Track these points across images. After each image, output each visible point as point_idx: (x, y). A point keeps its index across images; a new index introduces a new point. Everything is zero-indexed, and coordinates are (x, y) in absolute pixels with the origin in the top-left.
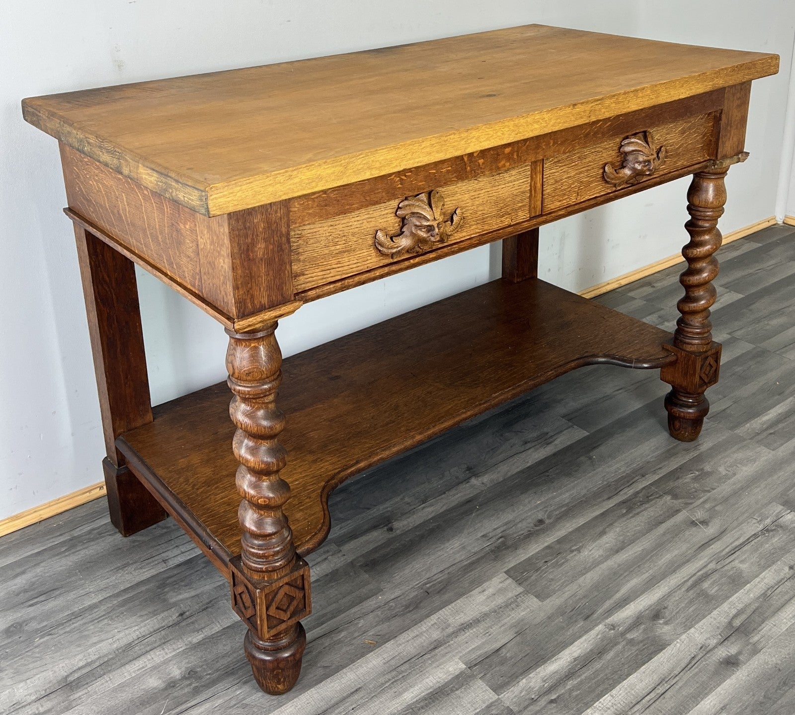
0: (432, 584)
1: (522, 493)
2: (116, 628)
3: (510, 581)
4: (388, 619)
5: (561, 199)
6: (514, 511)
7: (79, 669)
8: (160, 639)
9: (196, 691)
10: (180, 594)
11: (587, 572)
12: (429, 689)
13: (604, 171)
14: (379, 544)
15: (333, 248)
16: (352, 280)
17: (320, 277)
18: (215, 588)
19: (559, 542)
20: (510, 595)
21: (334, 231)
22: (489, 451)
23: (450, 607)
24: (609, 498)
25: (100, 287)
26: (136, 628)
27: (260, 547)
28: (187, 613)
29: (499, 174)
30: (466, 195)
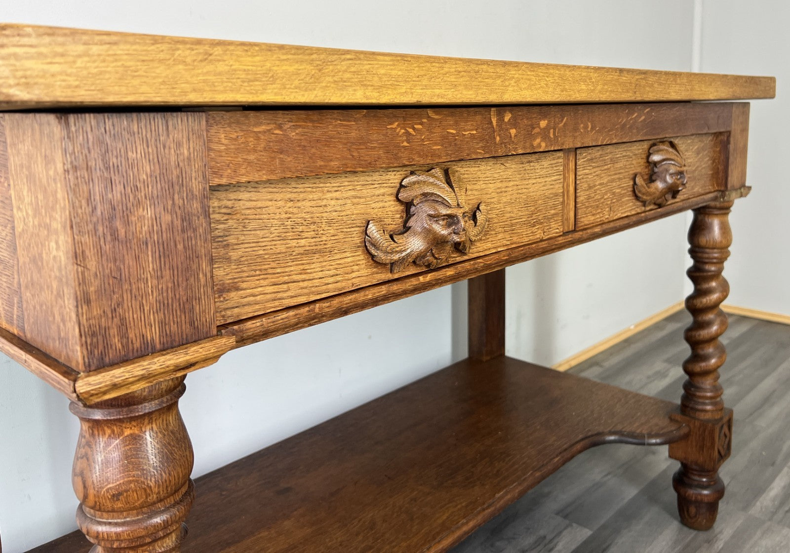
5: (595, 212)
13: (635, 183)
15: (294, 243)
16: (328, 304)
29: (529, 162)
30: (491, 185)
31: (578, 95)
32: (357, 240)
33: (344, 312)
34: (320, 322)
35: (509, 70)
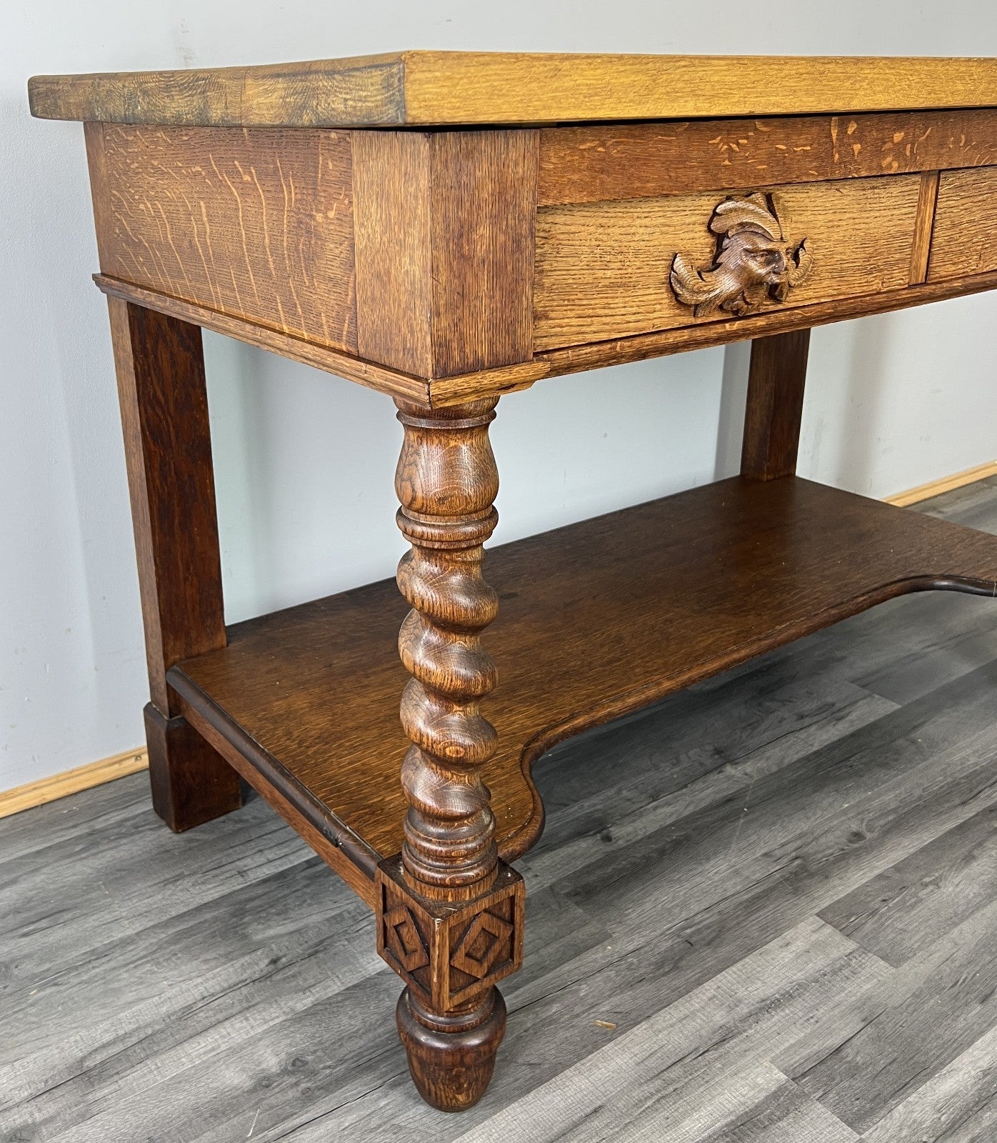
0: (693, 929)
2: (166, 979)
3: (829, 929)
4: (631, 985)
5: (956, 260)
7: (104, 1046)
8: (240, 1001)
10: (270, 927)
11: (962, 920)
14: (593, 860)
15: (600, 274)
16: (629, 344)
17: (574, 329)
18: (328, 920)
19: (898, 869)
20: (835, 954)
21: (605, 238)
23: (734, 968)
26: (200, 980)
27: (441, 839)
28: (284, 960)
29: (874, 188)
30: (820, 217)
31: (950, 99)
32: (663, 276)
33: (642, 355)
34: (618, 363)
35: (862, 69)
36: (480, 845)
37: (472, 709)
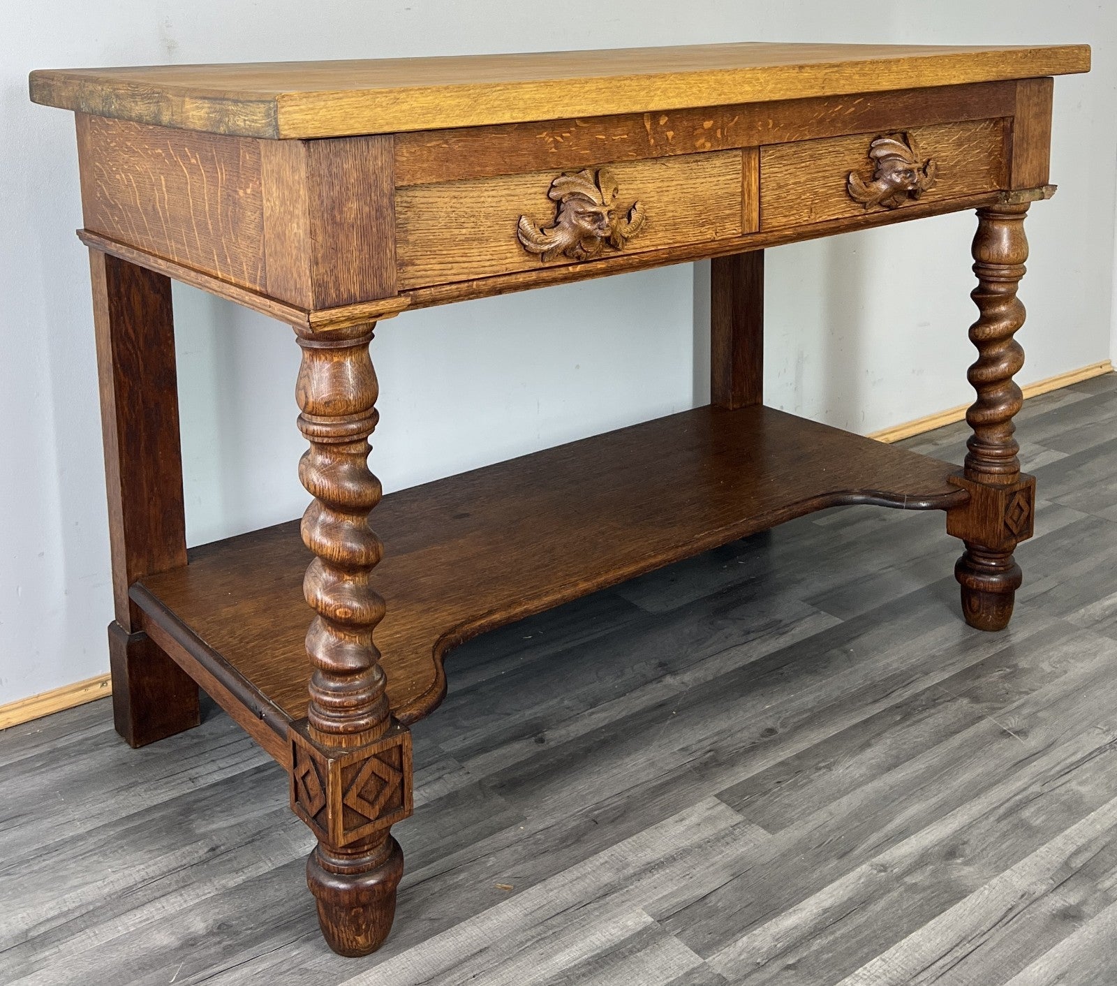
0: (603, 810)
1: (741, 696)
2: (110, 867)
3: (723, 806)
5: (787, 214)
6: (730, 718)
8: (177, 882)
9: (229, 952)
10: (213, 822)
11: (842, 796)
12: (597, 949)
13: (848, 180)
14: (523, 758)
15: (456, 231)
16: (484, 283)
17: (436, 272)
18: (267, 815)
19: (799, 757)
20: (722, 825)
21: (458, 205)
22: (692, 643)
23: (629, 840)
24: (875, 701)
25: (121, 346)
26: (142, 866)
27: (336, 692)
28: (222, 847)
29: (697, 161)
30: (649, 185)
32: (511, 232)
33: (498, 291)
34: (477, 297)
36: (369, 697)
37: (360, 579)
